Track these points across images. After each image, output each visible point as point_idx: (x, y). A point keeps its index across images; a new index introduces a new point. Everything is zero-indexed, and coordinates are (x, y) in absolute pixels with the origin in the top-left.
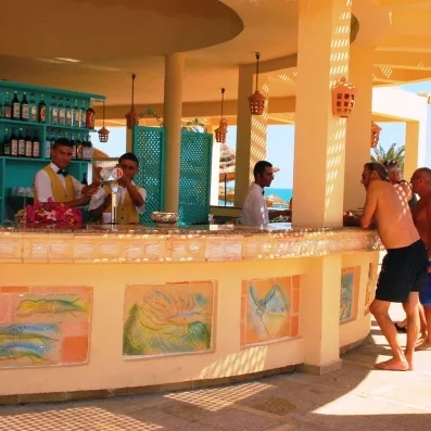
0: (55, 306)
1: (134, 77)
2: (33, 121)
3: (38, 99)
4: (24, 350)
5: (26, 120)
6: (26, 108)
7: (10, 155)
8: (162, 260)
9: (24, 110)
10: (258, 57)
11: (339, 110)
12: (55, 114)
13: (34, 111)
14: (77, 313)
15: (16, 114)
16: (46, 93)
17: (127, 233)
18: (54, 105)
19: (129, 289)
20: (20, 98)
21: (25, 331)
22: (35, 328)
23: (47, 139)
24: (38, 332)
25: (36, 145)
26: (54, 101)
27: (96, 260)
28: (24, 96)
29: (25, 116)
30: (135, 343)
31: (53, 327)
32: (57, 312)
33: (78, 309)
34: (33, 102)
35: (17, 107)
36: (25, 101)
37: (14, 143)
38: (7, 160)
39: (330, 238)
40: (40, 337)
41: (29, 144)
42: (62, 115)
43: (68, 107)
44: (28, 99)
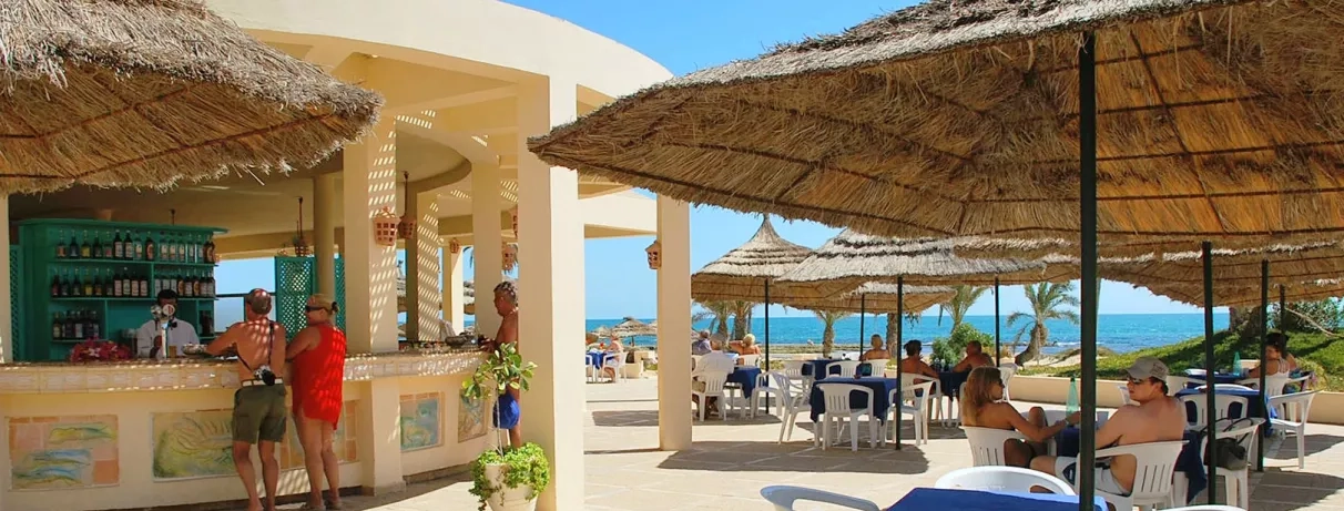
0: (82, 434)
1: (301, 200)
2: (138, 260)
3: (143, 237)
4: (57, 473)
5: (131, 259)
6: (129, 247)
7: (114, 296)
8: (176, 387)
9: (127, 248)
10: (406, 177)
11: (380, 239)
12: (164, 250)
13: (139, 249)
14: (106, 440)
15: (119, 254)
16: (153, 230)
17: (140, 364)
18: (163, 241)
19: (156, 416)
20: (123, 237)
21: (58, 457)
22: (67, 454)
23: (156, 277)
24: (70, 458)
25: (144, 285)
26: (163, 237)
27: (111, 389)
28: (128, 235)
29: (129, 254)
30: (166, 467)
31: (83, 452)
32: (87, 439)
33: (105, 435)
34: (138, 240)
35: (119, 246)
36: (129, 239)
37: (118, 284)
38: (109, 302)
39: (372, 363)
40: (73, 462)
41: (135, 284)
42: (173, 251)
43: (180, 242)
44: (132, 237)
